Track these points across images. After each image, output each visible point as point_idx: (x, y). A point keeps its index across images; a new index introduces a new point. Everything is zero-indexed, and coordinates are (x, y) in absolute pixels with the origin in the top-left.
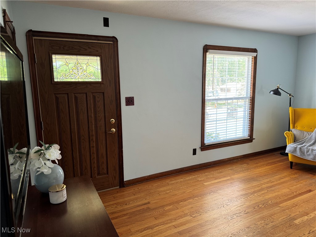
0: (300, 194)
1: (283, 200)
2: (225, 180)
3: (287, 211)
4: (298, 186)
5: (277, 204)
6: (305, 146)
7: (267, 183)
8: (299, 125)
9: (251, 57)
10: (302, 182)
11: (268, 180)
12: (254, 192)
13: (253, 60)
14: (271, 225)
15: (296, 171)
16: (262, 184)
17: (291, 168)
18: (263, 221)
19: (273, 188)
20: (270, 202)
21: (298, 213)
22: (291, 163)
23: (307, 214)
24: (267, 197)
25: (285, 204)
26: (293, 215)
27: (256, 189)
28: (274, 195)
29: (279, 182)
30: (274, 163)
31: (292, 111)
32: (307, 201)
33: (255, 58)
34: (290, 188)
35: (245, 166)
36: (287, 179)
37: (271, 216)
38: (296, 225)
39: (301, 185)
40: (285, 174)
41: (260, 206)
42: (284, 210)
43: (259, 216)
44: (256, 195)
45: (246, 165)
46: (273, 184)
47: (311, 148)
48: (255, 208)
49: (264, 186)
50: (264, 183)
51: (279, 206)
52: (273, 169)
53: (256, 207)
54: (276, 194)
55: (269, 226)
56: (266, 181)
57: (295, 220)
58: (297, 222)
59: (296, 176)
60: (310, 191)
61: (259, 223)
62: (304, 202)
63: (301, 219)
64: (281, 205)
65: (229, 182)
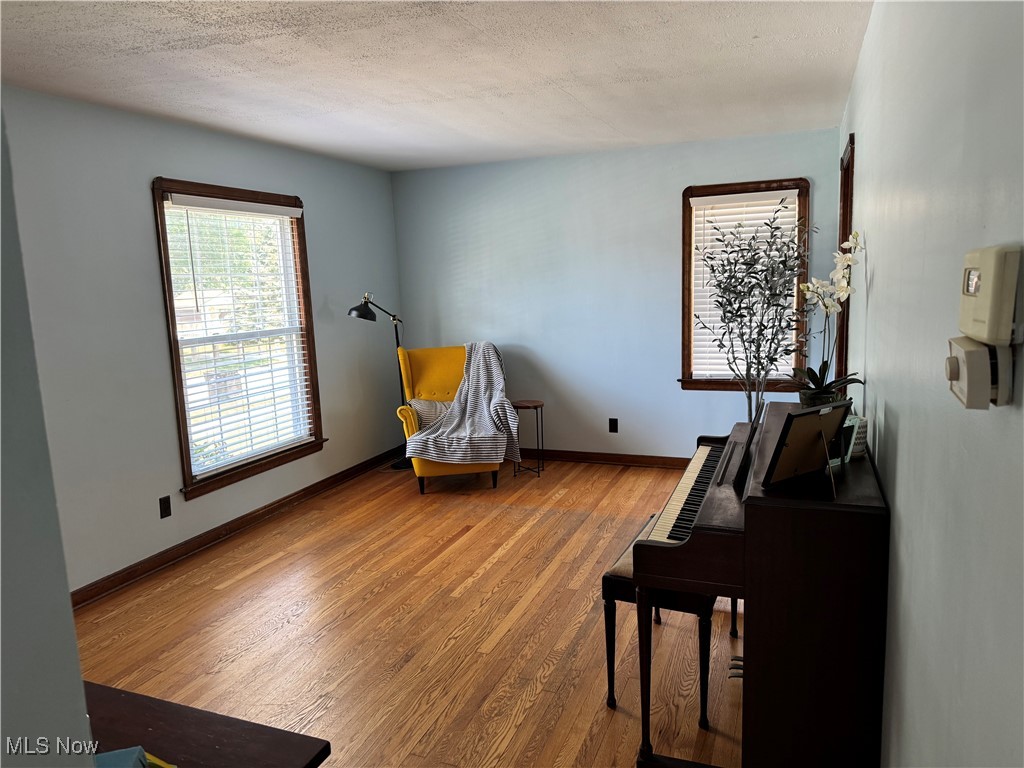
0: (452, 541)
1: (421, 563)
2: (272, 563)
3: (433, 580)
4: (444, 525)
5: (410, 574)
6: (443, 433)
7: (380, 537)
8: (423, 388)
9: (287, 220)
10: (449, 515)
11: (380, 530)
12: (355, 567)
13: (295, 226)
14: (407, 618)
15: (435, 496)
16: (367, 545)
17: (422, 493)
18: (390, 619)
19: (395, 546)
20: (395, 575)
21: (454, 577)
22: (421, 479)
23: (471, 573)
24: (385, 568)
25: (426, 568)
26: (446, 584)
27: (357, 559)
28: (399, 558)
29: (404, 528)
30: (384, 491)
31: (404, 356)
32: (467, 549)
33: (300, 223)
34: (430, 534)
35: (315, 514)
36: (418, 518)
37: (403, 601)
38: (456, 600)
39: (449, 521)
40: (413, 509)
41: (376, 590)
42: (427, 581)
43: (379, 611)
44: (359, 571)
45: (316, 512)
46: (392, 536)
47: (455, 435)
48: (365, 599)
49: (373, 547)
50: (373, 541)
51: (417, 577)
52: (385, 504)
53: (368, 596)
54: (404, 554)
55: (405, 622)
56: (374, 534)
57: (453, 590)
58: (456, 594)
59: (435, 506)
60: (468, 528)
61: (382, 625)
62: (460, 554)
63: (463, 585)
64: (419, 574)
65: (285, 563)
